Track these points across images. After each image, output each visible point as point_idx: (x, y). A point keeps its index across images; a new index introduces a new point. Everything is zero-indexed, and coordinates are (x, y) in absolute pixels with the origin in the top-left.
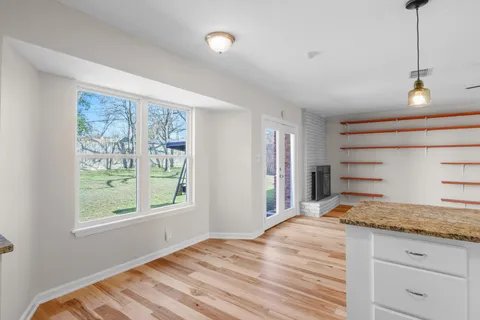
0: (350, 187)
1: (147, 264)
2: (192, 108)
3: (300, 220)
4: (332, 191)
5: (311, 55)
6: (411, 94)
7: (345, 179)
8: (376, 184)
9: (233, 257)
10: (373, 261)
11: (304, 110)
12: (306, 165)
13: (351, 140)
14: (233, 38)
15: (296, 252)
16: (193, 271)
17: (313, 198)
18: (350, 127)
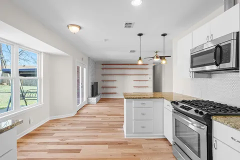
0: (105, 90)
1: (21, 138)
2: (41, 52)
3: (88, 106)
4: (98, 93)
5: (106, 40)
6: (138, 61)
7: (103, 87)
8: (114, 89)
9: (69, 124)
10: (133, 109)
11: (89, 58)
12: (90, 82)
13: (105, 72)
14: (80, 28)
15: (95, 117)
16: (54, 134)
17: (93, 96)
18: (105, 66)
